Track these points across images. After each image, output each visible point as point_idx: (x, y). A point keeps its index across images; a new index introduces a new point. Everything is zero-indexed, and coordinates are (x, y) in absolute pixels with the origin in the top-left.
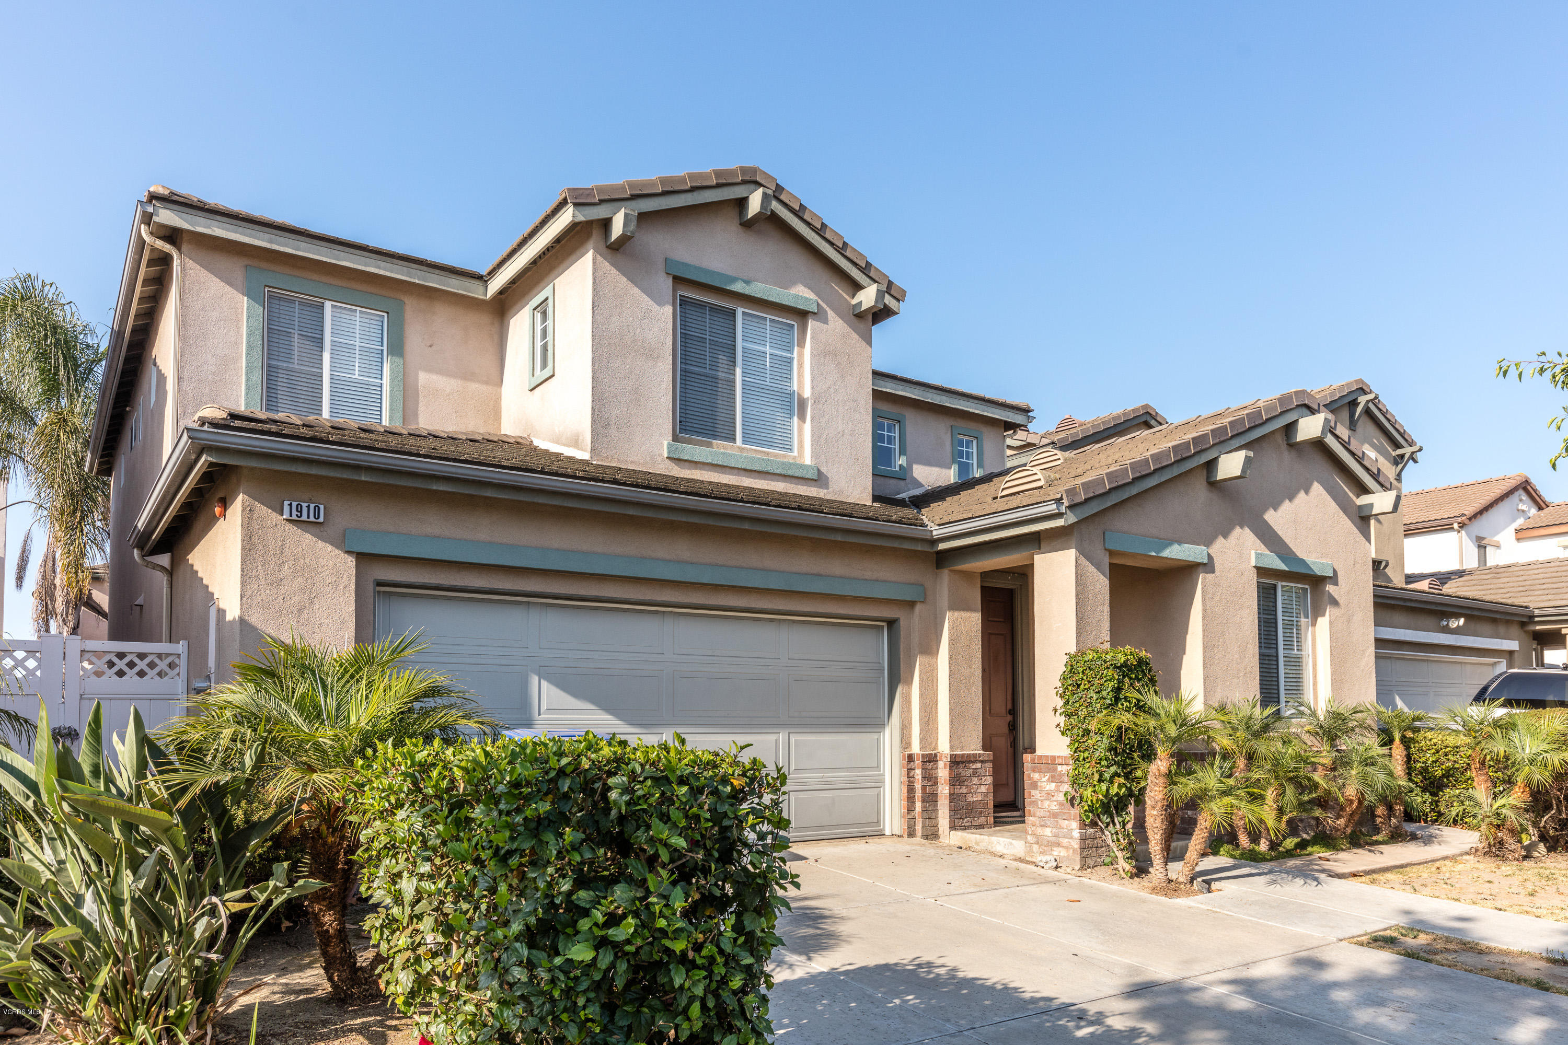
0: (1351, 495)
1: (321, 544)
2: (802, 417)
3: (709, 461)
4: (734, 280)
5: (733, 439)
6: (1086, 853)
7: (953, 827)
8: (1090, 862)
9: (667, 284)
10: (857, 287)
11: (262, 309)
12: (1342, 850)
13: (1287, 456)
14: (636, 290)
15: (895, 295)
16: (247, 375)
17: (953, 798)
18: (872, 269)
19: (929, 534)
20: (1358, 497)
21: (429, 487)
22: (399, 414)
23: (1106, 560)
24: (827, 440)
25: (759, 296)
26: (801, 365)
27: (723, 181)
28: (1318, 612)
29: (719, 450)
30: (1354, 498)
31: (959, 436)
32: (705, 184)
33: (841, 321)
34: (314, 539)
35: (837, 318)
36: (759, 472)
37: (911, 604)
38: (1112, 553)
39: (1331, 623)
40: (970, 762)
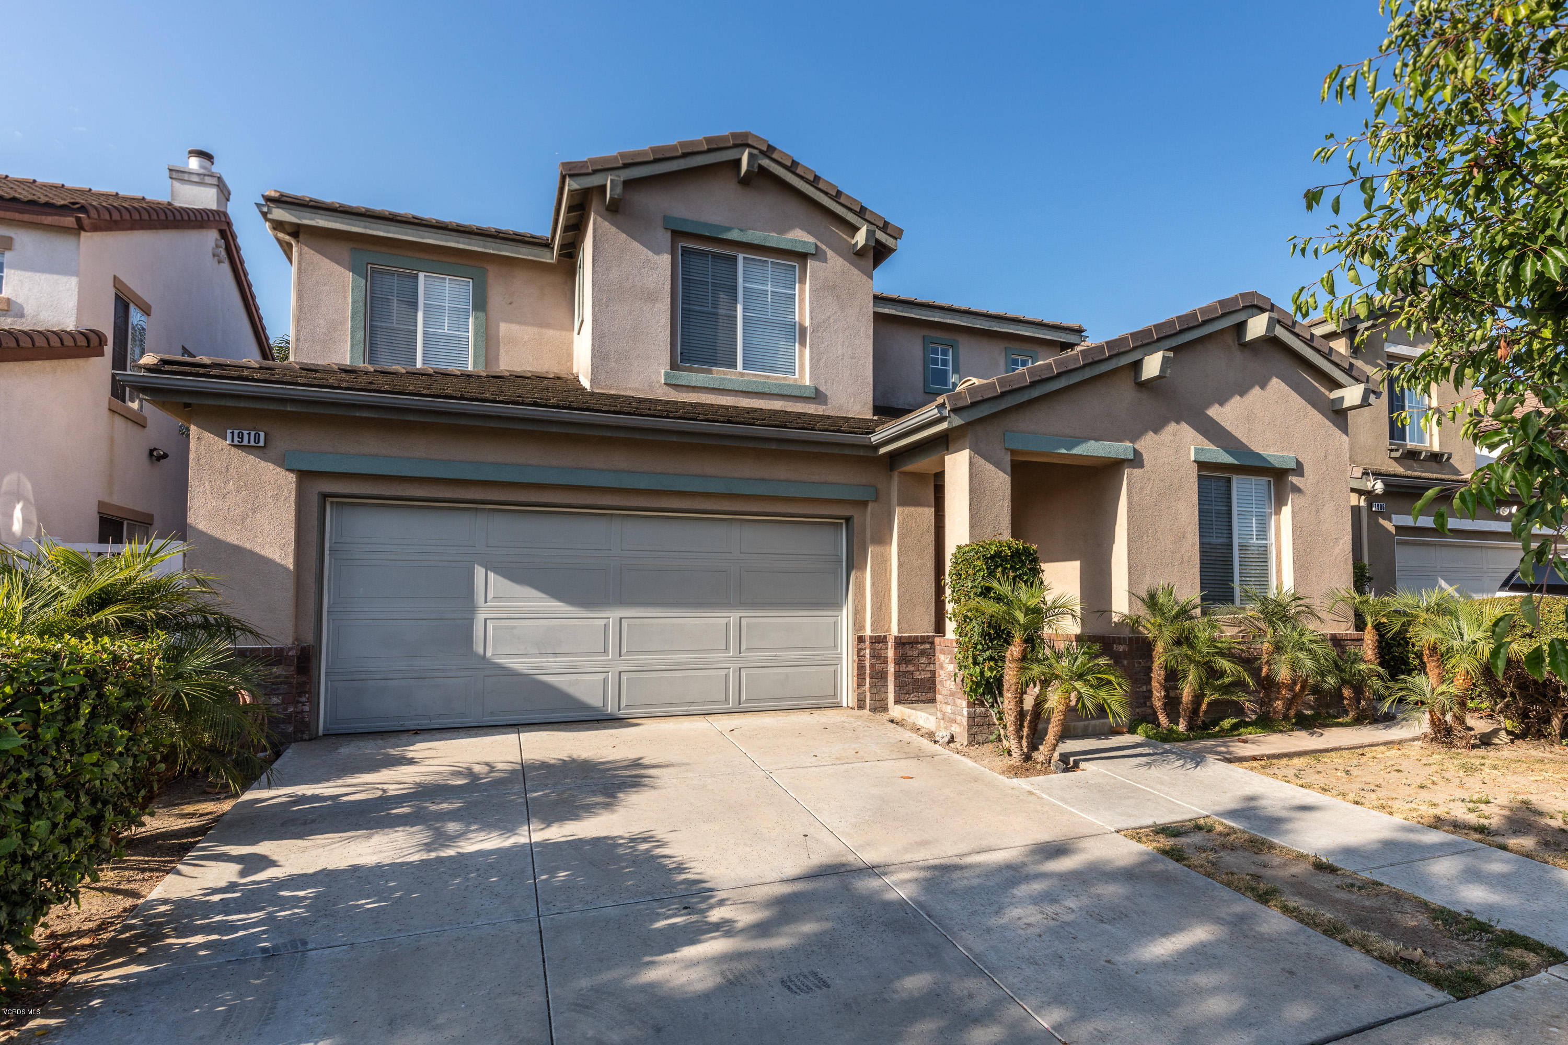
0: (1323, 390)
1: (263, 464)
2: (803, 343)
3: (706, 385)
4: (729, 229)
5: (735, 367)
6: (974, 730)
7: (898, 701)
8: (979, 738)
9: (665, 238)
10: (856, 229)
11: (364, 281)
12: (1281, 731)
13: (1239, 356)
14: (635, 244)
15: (892, 233)
16: (351, 334)
17: (897, 675)
18: (867, 213)
19: (867, 440)
20: (1331, 391)
21: (353, 414)
22: (482, 359)
23: (1008, 458)
24: (826, 363)
25: (757, 242)
26: (802, 300)
27: (714, 145)
28: (1280, 502)
29: (720, 375)
30: (1327, 393)
31: (1013, 357)
32: (696, 150)
33: (841, 260)
34: (257, 460)
35: (837, 257)
36: (756, 393)
37: (864, 504)
38: (1013, 452)
39: (1293, 512)
40: (917, 643)
